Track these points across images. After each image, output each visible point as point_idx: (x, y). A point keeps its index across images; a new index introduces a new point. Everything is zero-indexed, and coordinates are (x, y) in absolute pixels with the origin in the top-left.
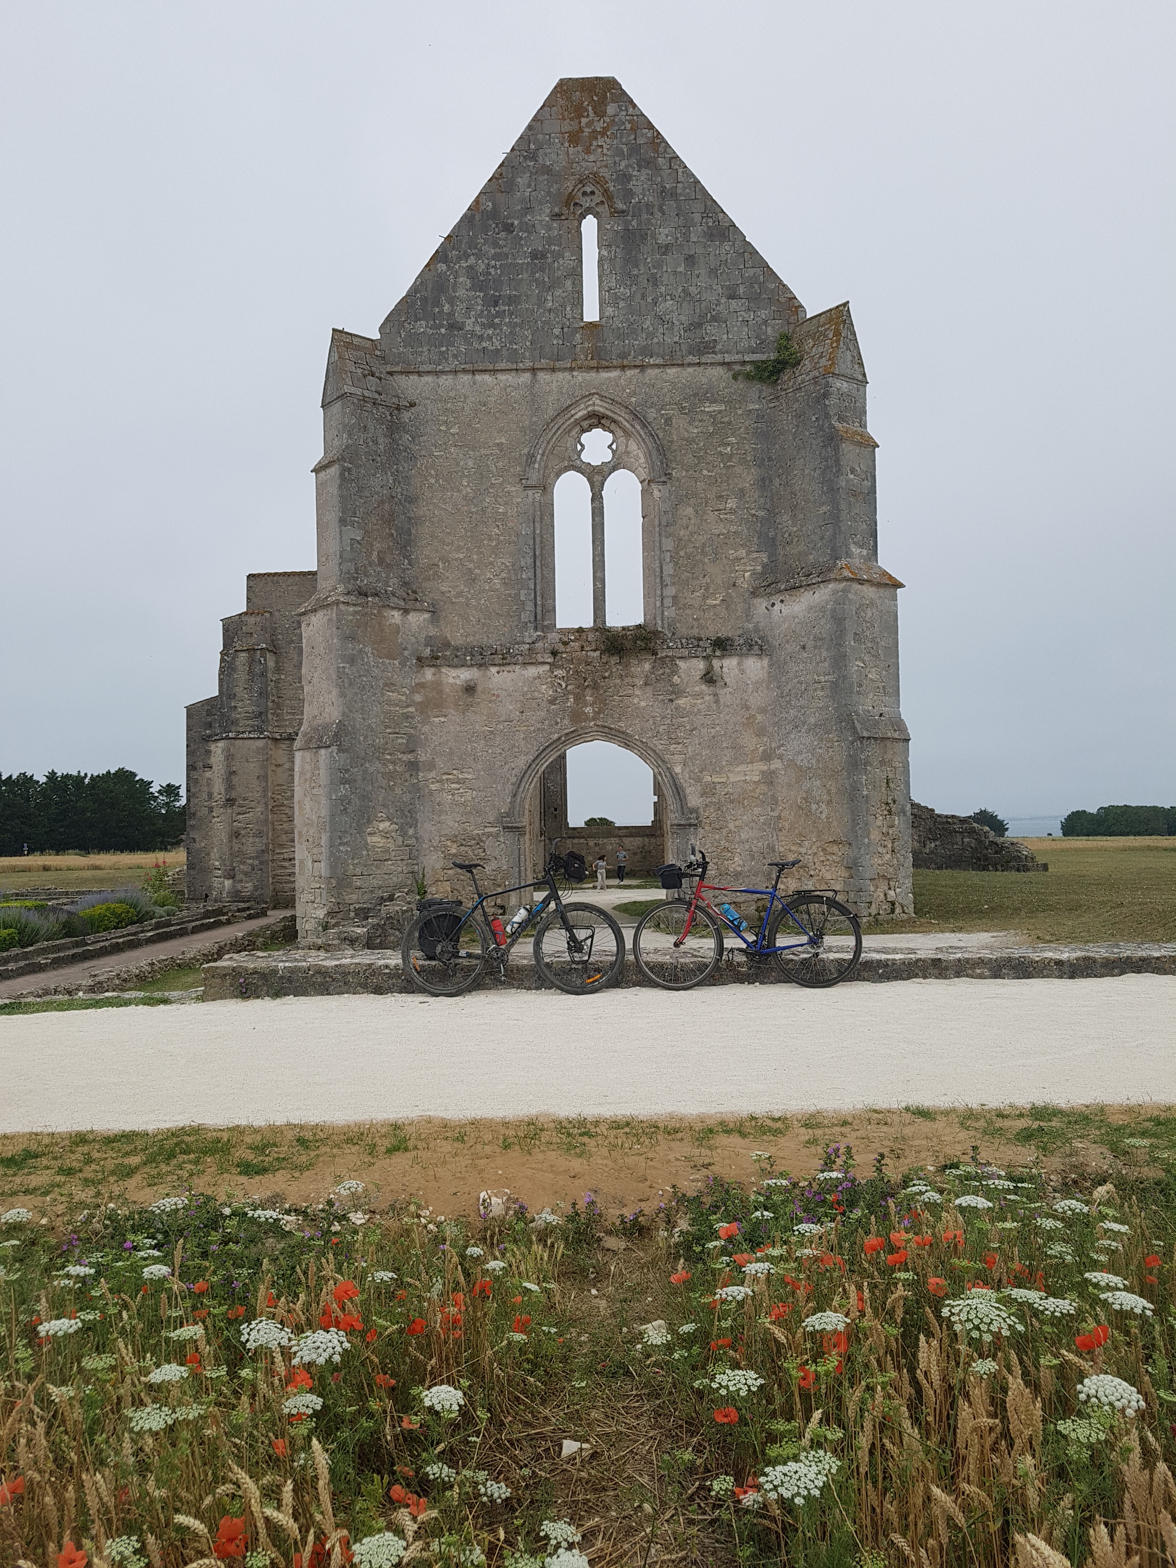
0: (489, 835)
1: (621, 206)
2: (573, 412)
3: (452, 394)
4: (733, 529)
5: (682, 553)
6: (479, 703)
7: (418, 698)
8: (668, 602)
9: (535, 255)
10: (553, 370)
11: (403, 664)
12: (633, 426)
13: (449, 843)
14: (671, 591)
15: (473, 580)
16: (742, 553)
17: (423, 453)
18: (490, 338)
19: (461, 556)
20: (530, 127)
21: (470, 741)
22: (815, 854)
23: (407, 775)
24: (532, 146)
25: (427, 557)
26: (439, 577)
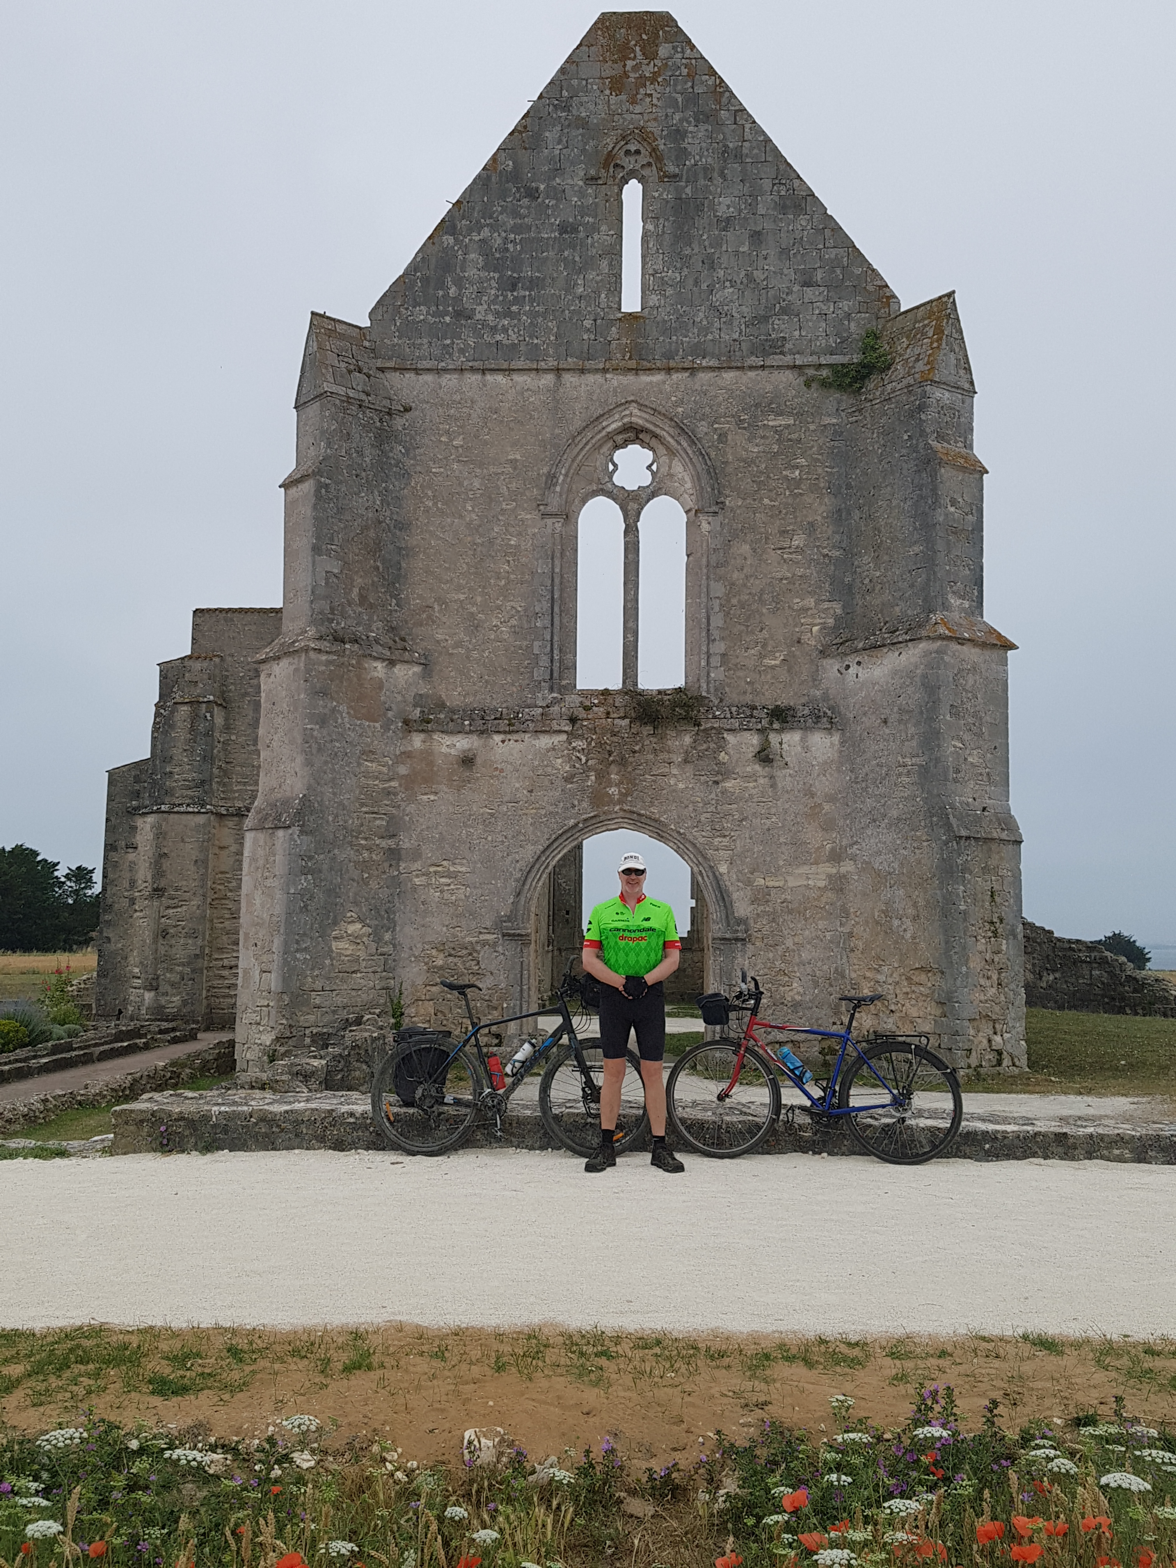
0: (485, 943)
1: (672, 169)
2: (604, 424)
3: (457, 397)
4: (800, 572)
5: (734, 601)
6: (478, 778)
7: (403, 770)
8: (715, 661)
9: (563, 229)
10: (582, 371)
11: (386, 728)
12: (679, 443)
13: (434, 952)
14: (719, 647)
15: (475, 627)
16: (810, 602)
17: (418, 468)
18: (505, 330)
19: (462, 597)
20: (562, 70)
21: (466, 825)
22: (897, 983)
23: (386, 865)
24: (565, 93)
25: (420, 597)
26: (434, 622)
